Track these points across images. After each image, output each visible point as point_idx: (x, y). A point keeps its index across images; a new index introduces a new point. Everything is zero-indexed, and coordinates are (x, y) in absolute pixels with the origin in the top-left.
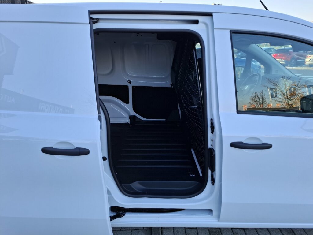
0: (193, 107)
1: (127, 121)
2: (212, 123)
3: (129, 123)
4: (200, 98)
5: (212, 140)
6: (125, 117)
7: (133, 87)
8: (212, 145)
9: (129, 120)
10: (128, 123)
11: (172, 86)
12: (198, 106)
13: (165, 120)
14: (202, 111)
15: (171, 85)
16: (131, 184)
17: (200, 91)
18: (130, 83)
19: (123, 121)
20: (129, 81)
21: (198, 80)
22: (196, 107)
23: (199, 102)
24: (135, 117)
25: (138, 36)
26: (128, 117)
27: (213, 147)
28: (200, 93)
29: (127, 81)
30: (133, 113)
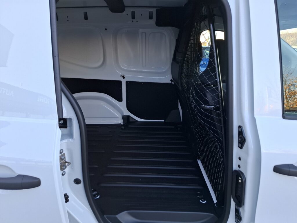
0: (209, 107)
1: (120, 121)
2: (241, 133)
3: (122, 124)
4: (220, 94)
5: (240, 159)
6: (117, 117)
7: (127, 82)
8: (239, 166)
9: (122, 121)
10: (120, 124)
11: (172, 82)
12: (215, 106)
13: (163, 121)
14: (221, 113)
15: (171, 80)
16: (117, 216)
17: (219, 84)
18: (124, 77)
19: (115, 121)
20: (123, 76)
21: (217, 67)
22: (213, 107)
23: (219, 101)
24: (128, 117)
25: (133, 21)
26: (121, 117)
27: (241, 169)
28: (219, 87)
29: (120, 76)
30: (127, 113)
